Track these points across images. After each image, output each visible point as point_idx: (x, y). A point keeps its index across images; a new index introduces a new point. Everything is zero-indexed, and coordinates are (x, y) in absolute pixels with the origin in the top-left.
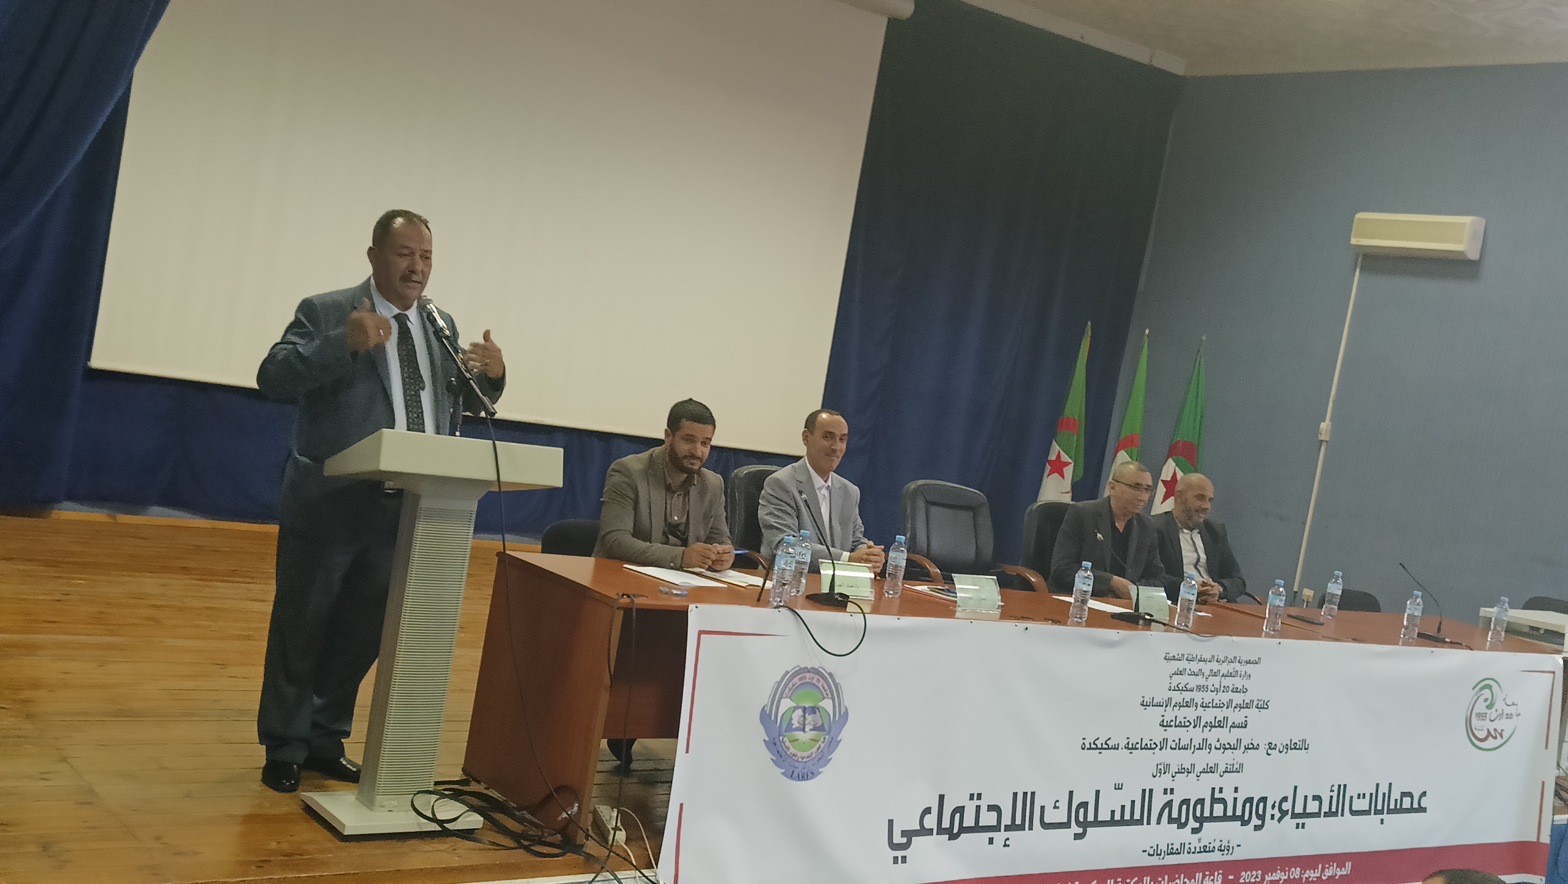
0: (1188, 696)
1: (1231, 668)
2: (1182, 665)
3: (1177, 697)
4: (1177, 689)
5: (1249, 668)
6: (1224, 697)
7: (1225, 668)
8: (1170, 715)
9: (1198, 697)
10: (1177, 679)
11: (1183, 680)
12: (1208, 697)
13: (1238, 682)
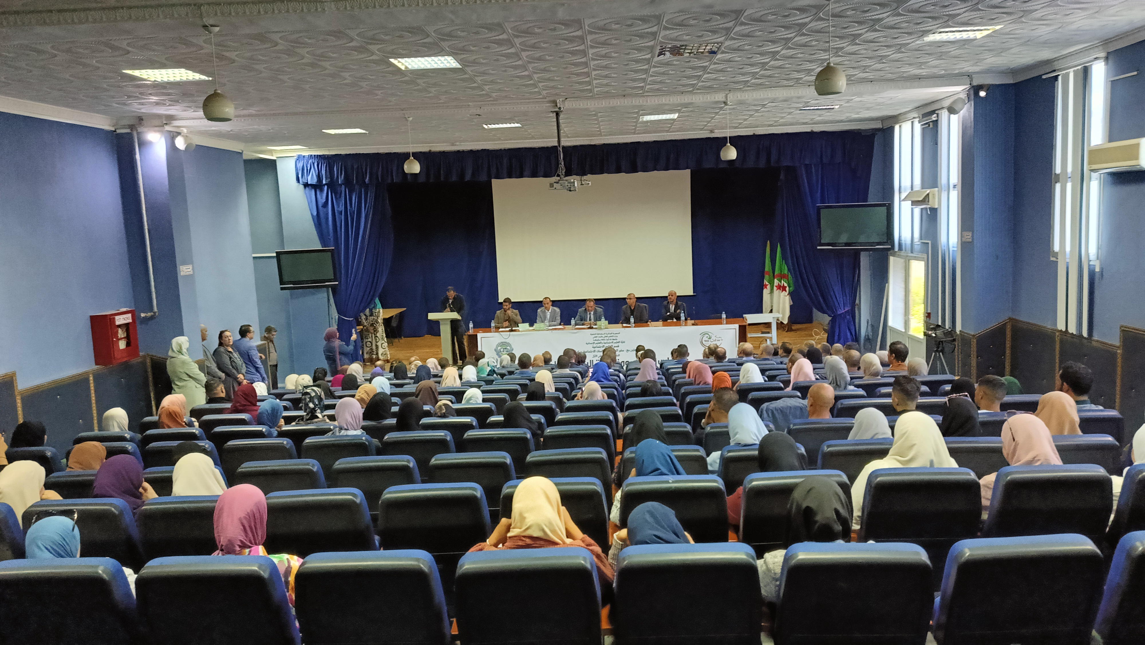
0: (599, 342)
1: (611, 335)
2: (596, 336)
3: (596, 342)
4: (596, 340)
5: (617, 335)
6: (611, 341)
7: (609, 335)
8: (595, 345)
9: (602, 341)
10: (595, 339)
11: (597, 338)
12: (605, 341)
13: (614, 338)
